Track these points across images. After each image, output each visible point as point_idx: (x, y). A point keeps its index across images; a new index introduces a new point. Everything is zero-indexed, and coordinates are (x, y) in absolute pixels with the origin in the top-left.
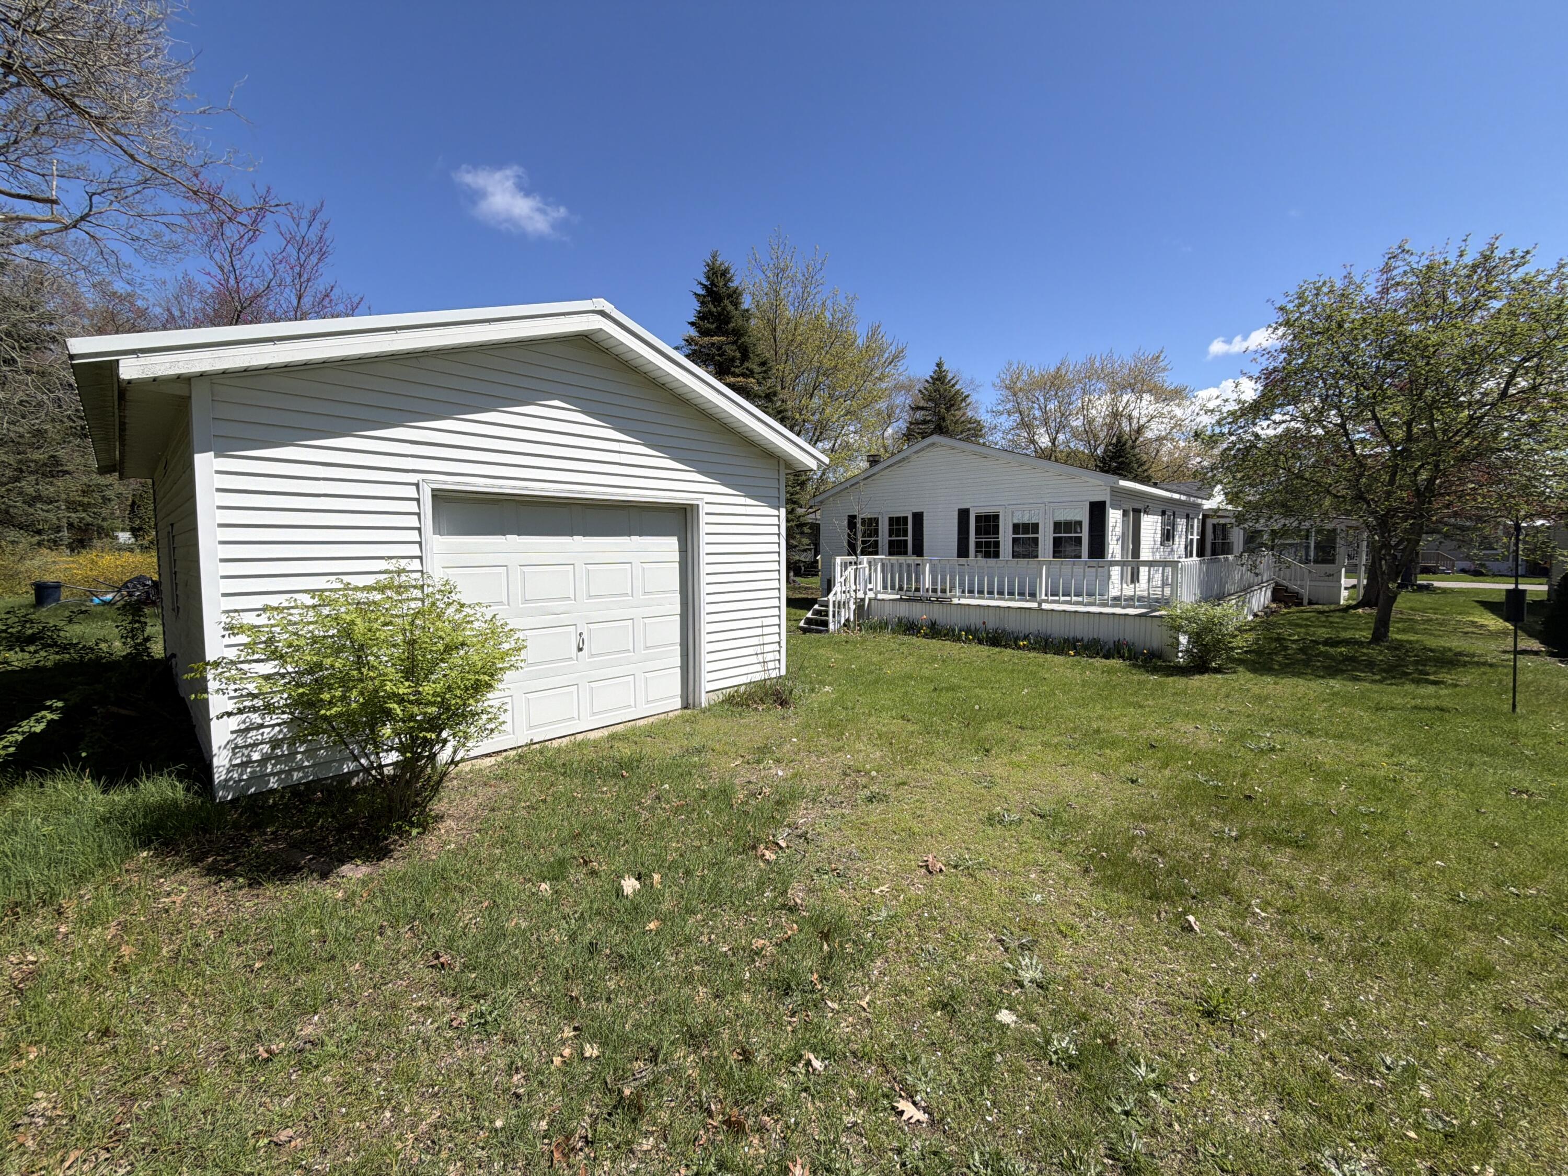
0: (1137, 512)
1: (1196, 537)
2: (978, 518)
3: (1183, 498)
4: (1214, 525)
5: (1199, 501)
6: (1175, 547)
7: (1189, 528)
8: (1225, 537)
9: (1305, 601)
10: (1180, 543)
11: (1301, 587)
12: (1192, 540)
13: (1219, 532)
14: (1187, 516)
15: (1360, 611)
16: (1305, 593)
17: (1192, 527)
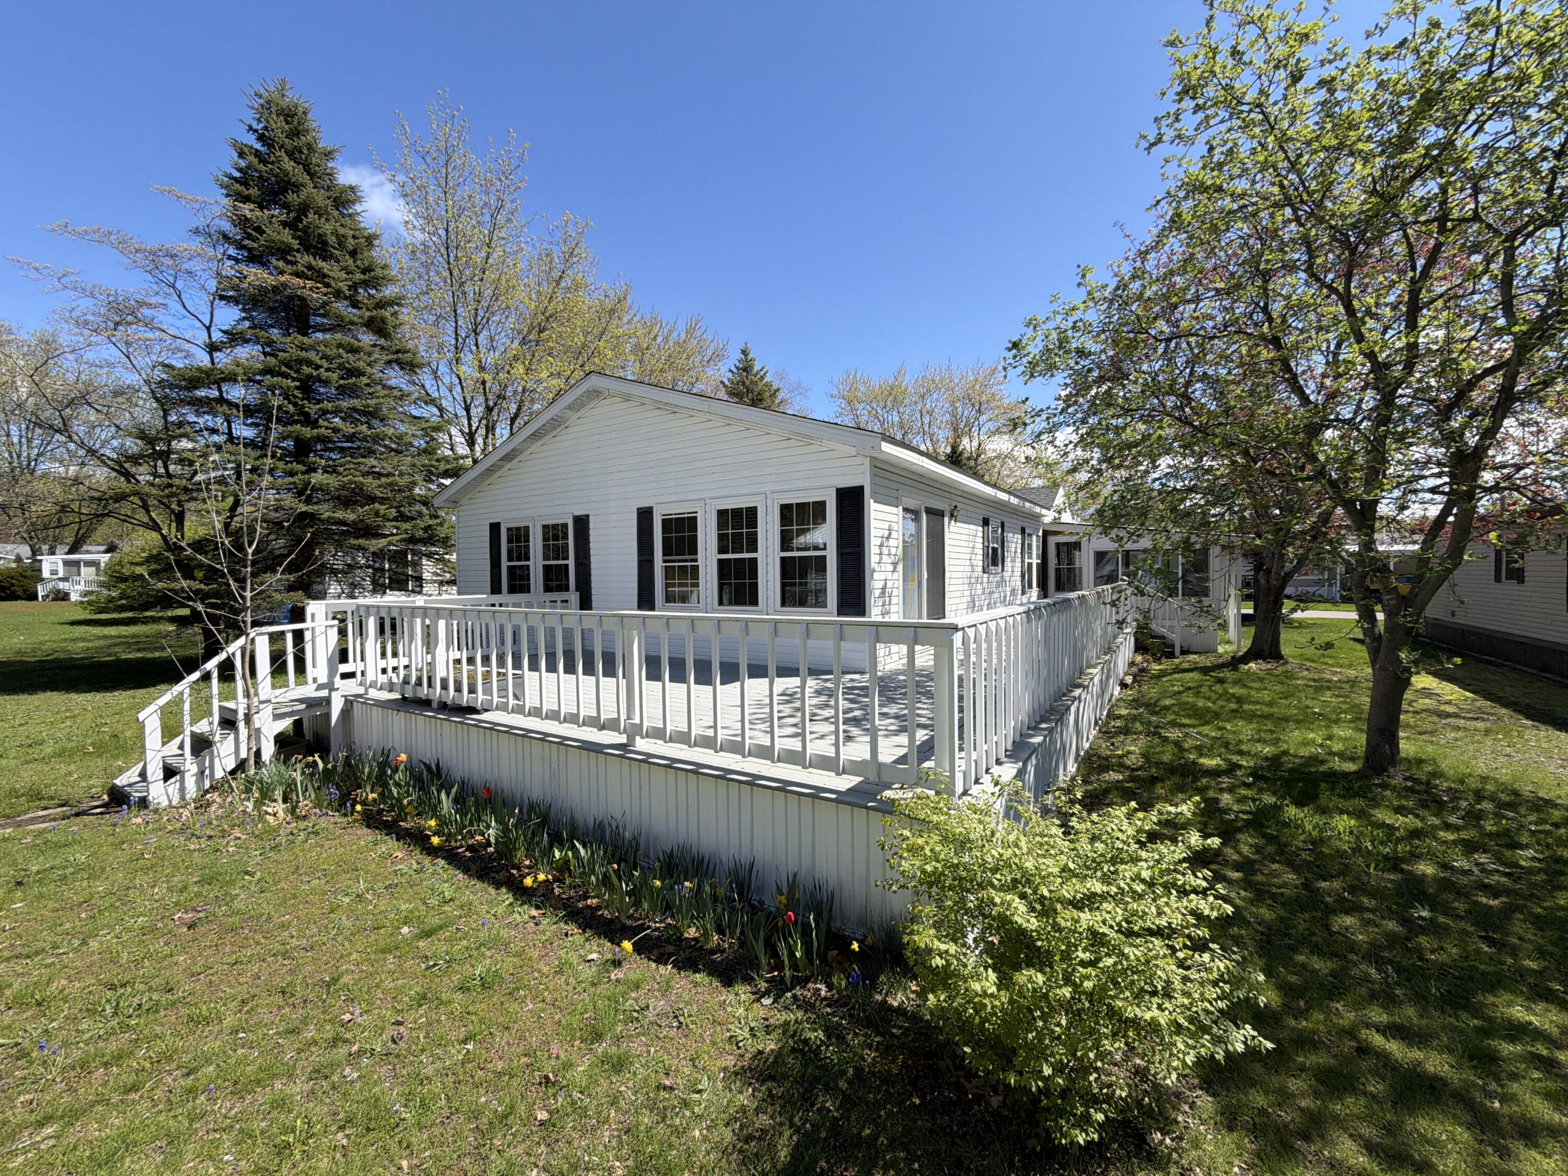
0: (936, 514)
1: (1035, 561)
2: (667, 524)
3: (1014, 500)
4: (1058, 545)
5: (1037, 509)
6: (1007, 575)
7: (1025, 549)
8: (1071, 561)
9: (1177, 651)
10: (1013, 569)
11: (1171, 629)
12: (1030, 565)
13: (1063, 555)
14: (1023, 531)
15: (1252, 665)
16: (1175, 637)
17: (1030, 546)
